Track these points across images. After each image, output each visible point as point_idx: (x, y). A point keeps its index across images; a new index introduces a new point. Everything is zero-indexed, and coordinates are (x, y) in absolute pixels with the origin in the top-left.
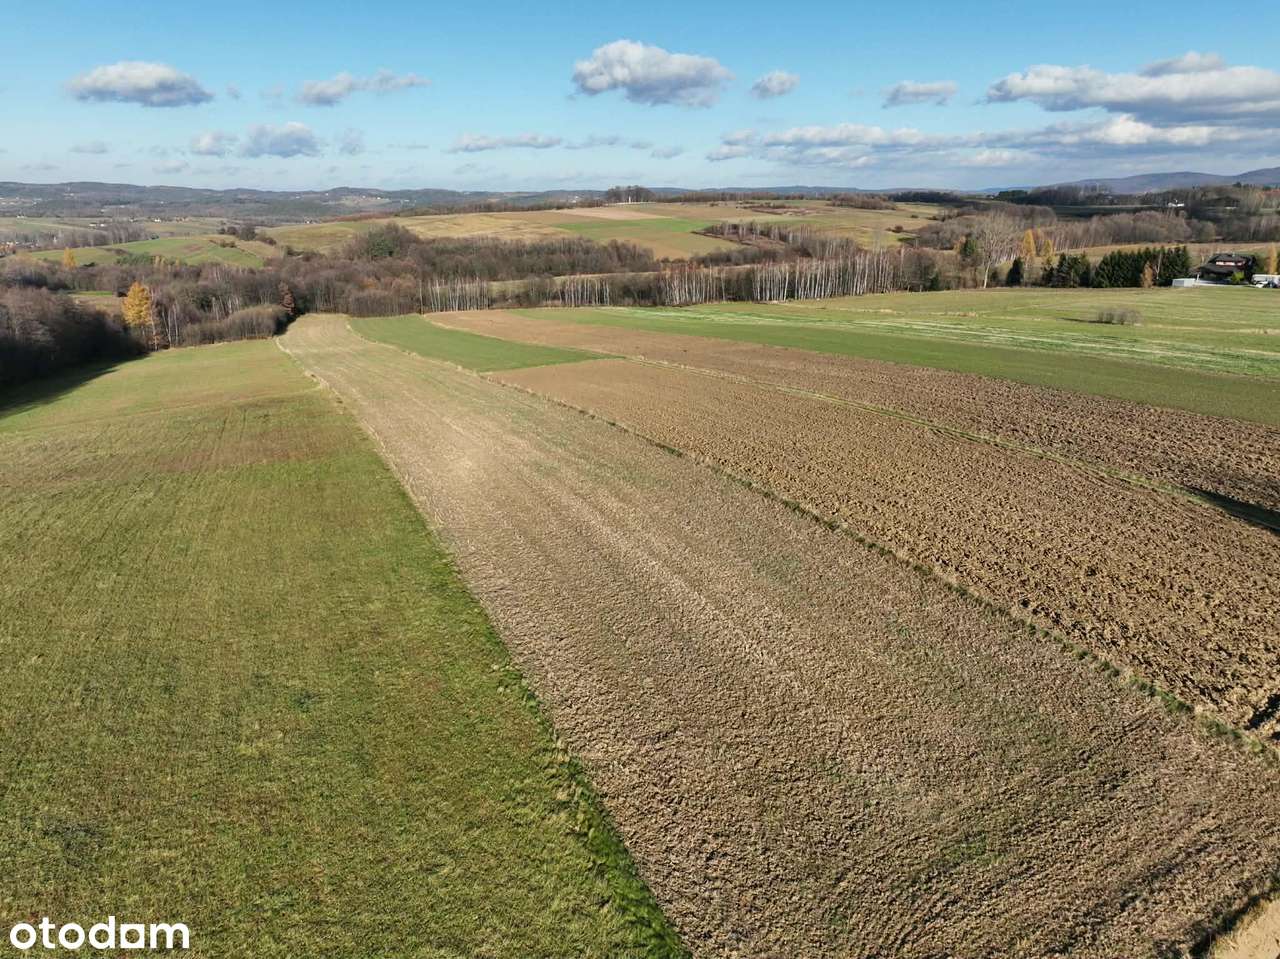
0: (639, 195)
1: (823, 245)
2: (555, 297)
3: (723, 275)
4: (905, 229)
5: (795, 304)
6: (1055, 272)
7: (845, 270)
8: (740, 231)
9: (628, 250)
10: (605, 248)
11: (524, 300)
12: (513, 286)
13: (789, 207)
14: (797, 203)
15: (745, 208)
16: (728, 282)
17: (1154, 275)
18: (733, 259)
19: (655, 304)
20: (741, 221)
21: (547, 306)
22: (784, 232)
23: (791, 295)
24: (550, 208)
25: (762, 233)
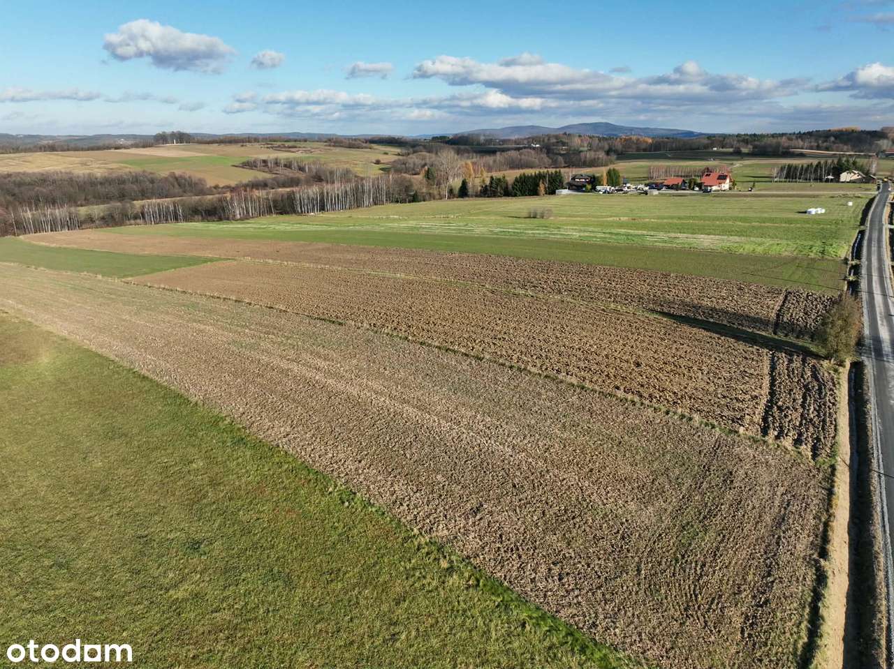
0: (182, 138)
1: (332, 173)
2: (136, 218)
3: (270, 196)
4: (382, 162)
5: (325, 215)
6: (488, 188)
7: (357, 188)
8: (269, 165)
9: (185, 180)
10: (166, 179)
11: (110, 221)
12: (98, 210)
13: (300, 147)
14: (303, 144)
15: (268, 148)
16: (275, 201)
17: (545, 188)
18: (269, 185)
19: (220, 219)
20: (269, 157)
21: (131, 225)
22: (302, 165)
23: (322, 209)
24: (108, 148)
25: (285, 166)
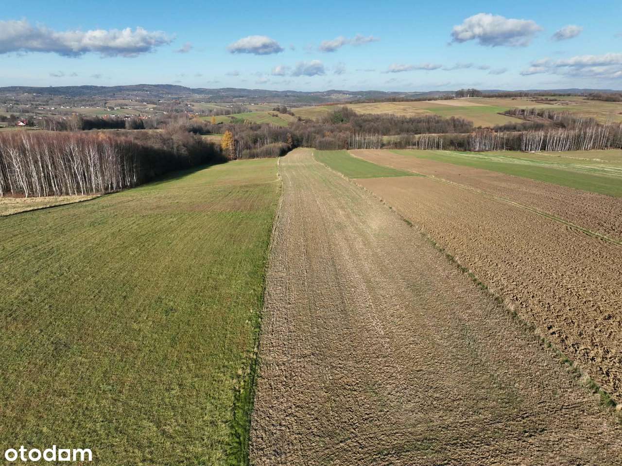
0: (474, 93)
1: (574, 121)
2: (414, 145)
3: (505, 136)
5: (545, 154)
7: (579, 136)
8: (525, 113)
9: (460, 122)
10: (447, 121)
11: (398, 145)
12: (394, 138)
13: (560, 101)
14: (562, 98)
15: (532, 101)
16: (508, 140)
18: (517, 129)
19: (465, 150)
20: (527, 108)
21: (409, 149)
22: (551, 114)
23: (543, 148)
24: (425, 100)
25: (538, 114)
